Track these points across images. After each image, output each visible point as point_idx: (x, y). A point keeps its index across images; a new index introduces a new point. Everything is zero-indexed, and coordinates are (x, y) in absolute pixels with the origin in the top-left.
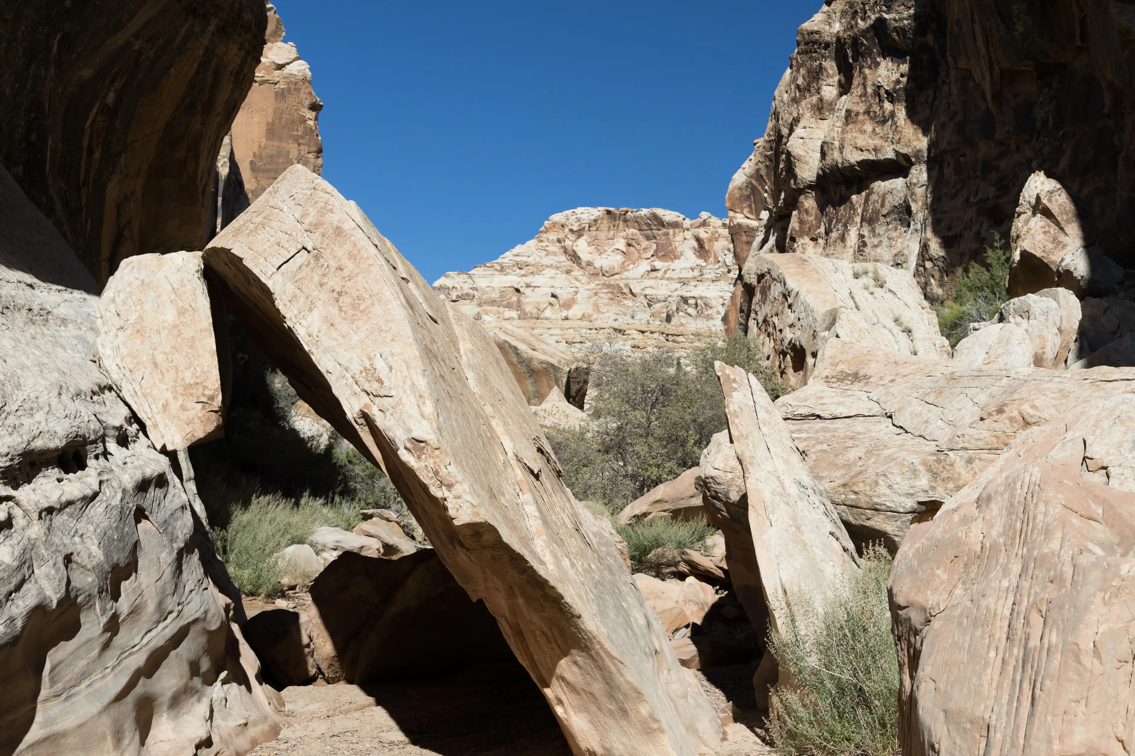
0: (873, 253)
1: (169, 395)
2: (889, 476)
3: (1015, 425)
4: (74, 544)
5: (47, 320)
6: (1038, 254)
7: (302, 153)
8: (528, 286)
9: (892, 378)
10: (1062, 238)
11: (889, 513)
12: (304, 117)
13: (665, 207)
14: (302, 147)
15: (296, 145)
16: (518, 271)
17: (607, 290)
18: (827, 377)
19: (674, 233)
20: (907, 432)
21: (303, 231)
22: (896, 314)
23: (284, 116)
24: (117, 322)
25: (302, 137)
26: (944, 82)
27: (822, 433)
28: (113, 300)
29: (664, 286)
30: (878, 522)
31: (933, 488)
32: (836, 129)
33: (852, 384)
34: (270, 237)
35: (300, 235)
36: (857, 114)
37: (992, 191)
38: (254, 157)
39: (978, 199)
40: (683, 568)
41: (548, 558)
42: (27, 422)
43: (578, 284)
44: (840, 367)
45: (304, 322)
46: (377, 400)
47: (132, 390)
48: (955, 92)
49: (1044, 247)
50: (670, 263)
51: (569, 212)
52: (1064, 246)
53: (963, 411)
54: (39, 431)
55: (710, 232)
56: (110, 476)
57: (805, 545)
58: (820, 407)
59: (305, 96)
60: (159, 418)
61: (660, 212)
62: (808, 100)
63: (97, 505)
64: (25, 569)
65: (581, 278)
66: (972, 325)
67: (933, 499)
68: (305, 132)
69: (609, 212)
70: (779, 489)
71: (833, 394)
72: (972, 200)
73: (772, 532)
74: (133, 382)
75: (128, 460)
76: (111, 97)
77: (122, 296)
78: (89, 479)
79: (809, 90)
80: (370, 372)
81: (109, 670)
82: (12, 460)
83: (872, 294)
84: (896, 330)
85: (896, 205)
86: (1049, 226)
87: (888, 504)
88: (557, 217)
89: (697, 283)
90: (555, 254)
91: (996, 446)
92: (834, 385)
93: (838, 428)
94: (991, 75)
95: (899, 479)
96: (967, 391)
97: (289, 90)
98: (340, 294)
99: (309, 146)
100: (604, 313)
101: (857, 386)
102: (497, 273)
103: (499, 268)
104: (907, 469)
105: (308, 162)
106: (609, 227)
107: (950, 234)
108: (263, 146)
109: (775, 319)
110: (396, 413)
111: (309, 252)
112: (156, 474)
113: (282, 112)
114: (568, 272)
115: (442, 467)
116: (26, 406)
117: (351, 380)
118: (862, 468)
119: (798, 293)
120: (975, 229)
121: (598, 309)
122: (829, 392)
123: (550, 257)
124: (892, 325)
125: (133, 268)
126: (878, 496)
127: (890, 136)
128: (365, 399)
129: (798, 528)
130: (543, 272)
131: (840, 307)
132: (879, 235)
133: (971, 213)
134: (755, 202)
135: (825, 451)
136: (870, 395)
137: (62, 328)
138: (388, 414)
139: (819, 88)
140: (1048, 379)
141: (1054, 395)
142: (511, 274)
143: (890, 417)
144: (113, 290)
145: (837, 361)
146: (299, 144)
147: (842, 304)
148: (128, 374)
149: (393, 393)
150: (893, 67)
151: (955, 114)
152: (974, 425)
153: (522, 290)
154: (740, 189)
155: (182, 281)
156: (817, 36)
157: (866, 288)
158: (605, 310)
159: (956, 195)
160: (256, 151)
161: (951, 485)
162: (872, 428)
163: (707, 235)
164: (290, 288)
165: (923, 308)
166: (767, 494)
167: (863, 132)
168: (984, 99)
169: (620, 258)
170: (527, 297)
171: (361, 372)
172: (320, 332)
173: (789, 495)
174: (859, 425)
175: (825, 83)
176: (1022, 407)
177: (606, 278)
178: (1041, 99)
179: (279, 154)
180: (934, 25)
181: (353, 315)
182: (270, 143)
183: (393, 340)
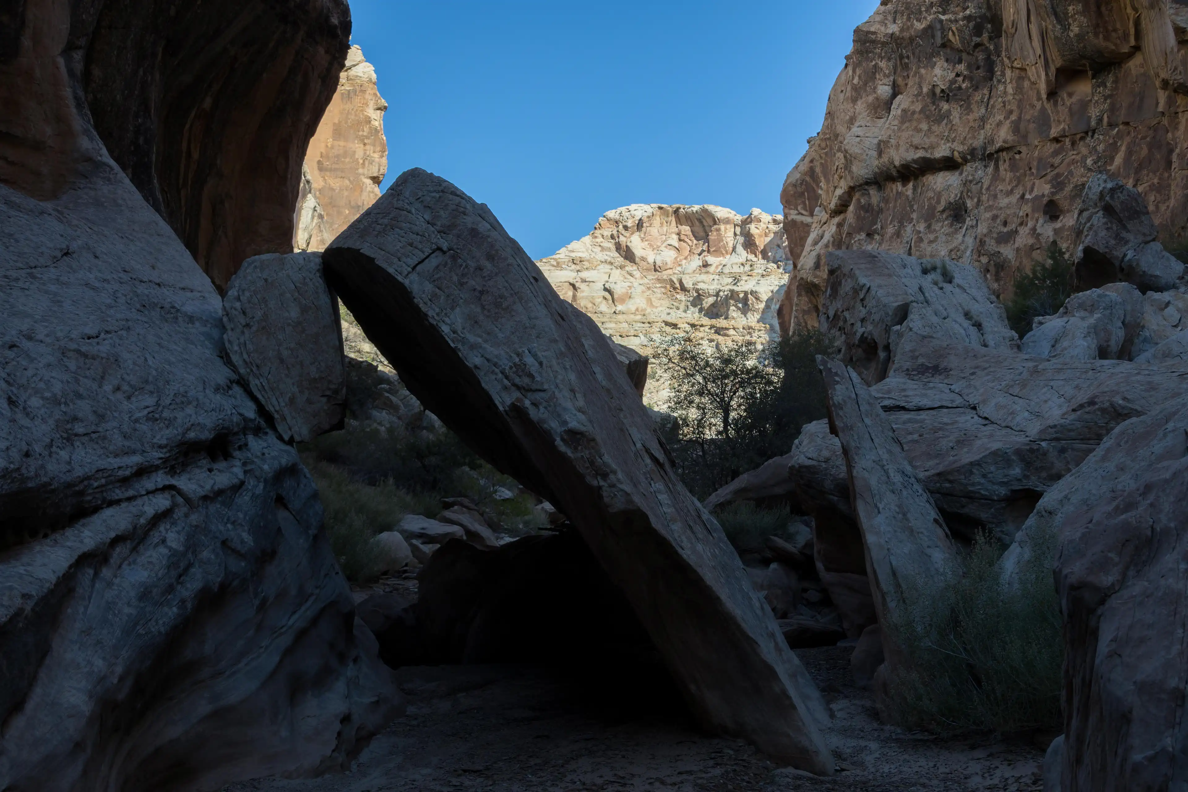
0: (929, 249)
1: (295, 389)
2: (984, 465)
3: (1107, 416)
4: (228, 530)
5: (177, 318)
6: (1102, 249)
7: (368, 153)
8: (584, 281)
9: (972, 371)
10: (1124, 234)
11: (983, 501)
12: (370, 118)
13: (716, 204)
14: (368, 147)
15: (362, 146)
16: (573, 266)
17: (660, 285)
18: (908, 370)
19: (726, 229)
20: (993, 423)
21: (436, 232)
22: (966, 308)
23: (349, 117)
24: (243, 320)
25: (367, 137)
26: (999, 81)
27: (910, 424)
28: (238, 299)
29: (716, 281)
30: (971, 510)
31: (1026, 477)
32: (893, 127)
33: (933, 376)
34: (400, 238)
35: (433, 236)
36: (914, 112)
37: (1047, 189)
38: (321, 157)
39: (1033, 195)
40: (769, 554)
41: (686, 544)
42: (180, 415)
43: (632, 279)
44: (921, 360)
45: (447, 320)
46: (529, 394)
47: (259, 384)
48: (1010, 90)
49: (1107, 243)
50: (722, 258)
51: (623, 209)
52: (1127, 242)
53: (1050, 403)
54: (191, 423)
55: (760, 228)
56: (253, 467)
57: (912, 531)
58: (904, 399)
59: (370, 97)
60: (286, 411)
61: (711, 208)
62: (864, 99)
63: (244, 494)
64: (190, 555)
65: (635, 273)
66: (1037, 319)
67: (1027, 487)
68: (370, 133)
69: (660, 208)
70: (884, 478)
71: (915, 387)
72: (1027, 196)
73: (880, 520)
74: (260, 377)
75: (265, 451)
76: (208, 103)
77: (247, 294)
78: (235, 470)
79: (865, 91)
80: (521, 368)
81: (263, 650)
82: (170, 451)
83: (941, 288)
84: (966, 323)
85: (952, 201)
86: (1111, 223)
87: (983, 492)
88: (612, 214)
89: (747, 278)
90: (609, 249)
91: (1088, 436)
92: (916, 378)
93: (925, 420)
94: (1047, 75)
95: (992, 468)
96: (1052, 383)
97: (355, 91)
98: (482, 292)
99: (374, 145)
100: (657, 307)
101: (937, 379)
102: (553, 268)
103: (555, 263)
104: (1001, 459)
105: (373, 161)
106: (662, 224)
107: (1005, 230)
108: (329, 146)
109: (847, 314)
110: (550, 406)
111: (444, 253)
112: (290, 464)
113: (349, 113)
114: (622, 267)
115: (597, 458)
116: (178, 401)
117: (500, 375)
118: (955, 458)
119: (869, 288)
120: (1030, 224)
121: (651, 303)
122: (911, 384)
123: (605, 253)
124: (961, 319)
125: (256, 267)
126: (973, 484)
127: (946, 134)
128: (517, 394)
129: (904, 515)
130: (598, 267)
131: (912, 302)
132: (935, 230)
133: (1027, 208)
134: (808, 199)
135: (917, 442)
136: (953, 387)
137: (190, 325)
138: (541, 407)
139: (875, 88)
140: (1136, 372)
141: (1143, 388)
142: (566, 269)
143: (974, 408)
144: (237, 289)
145: (917, 354)
146: (365, 144)
147: (913, 298)
148: (254, 369)
149: (546, 387)
150: (949, 67)
151: (1011, 112)
152: (1066, 416)
153: (577, 285)
154: (795, 186)
155: (304, 279)
156: (873, 37)
157: (936, 283)
158: (658, 305)
159: (1011, 192)
160: (324, 151)
161: (1044, 474)
162: (958, 419)
163: (757, 231)
164: (429, 287)
165: (992, 303)
166: (873, 482)
167: (918, 130)
168: (1039, 99)
169: (673, 254)
170: (583, 291)
171: (511, 368)
172: (464, 329)
173: (894, 484)
174: (945, 417)
175: (881, 83)
176: (1114, 399)
177: (659, 273)
178: (1096, 98)
179: (345, 154)
180: (989, 26)
181: (496, 313)
182: (336, 143)
183: (538, 337)
